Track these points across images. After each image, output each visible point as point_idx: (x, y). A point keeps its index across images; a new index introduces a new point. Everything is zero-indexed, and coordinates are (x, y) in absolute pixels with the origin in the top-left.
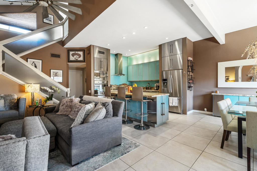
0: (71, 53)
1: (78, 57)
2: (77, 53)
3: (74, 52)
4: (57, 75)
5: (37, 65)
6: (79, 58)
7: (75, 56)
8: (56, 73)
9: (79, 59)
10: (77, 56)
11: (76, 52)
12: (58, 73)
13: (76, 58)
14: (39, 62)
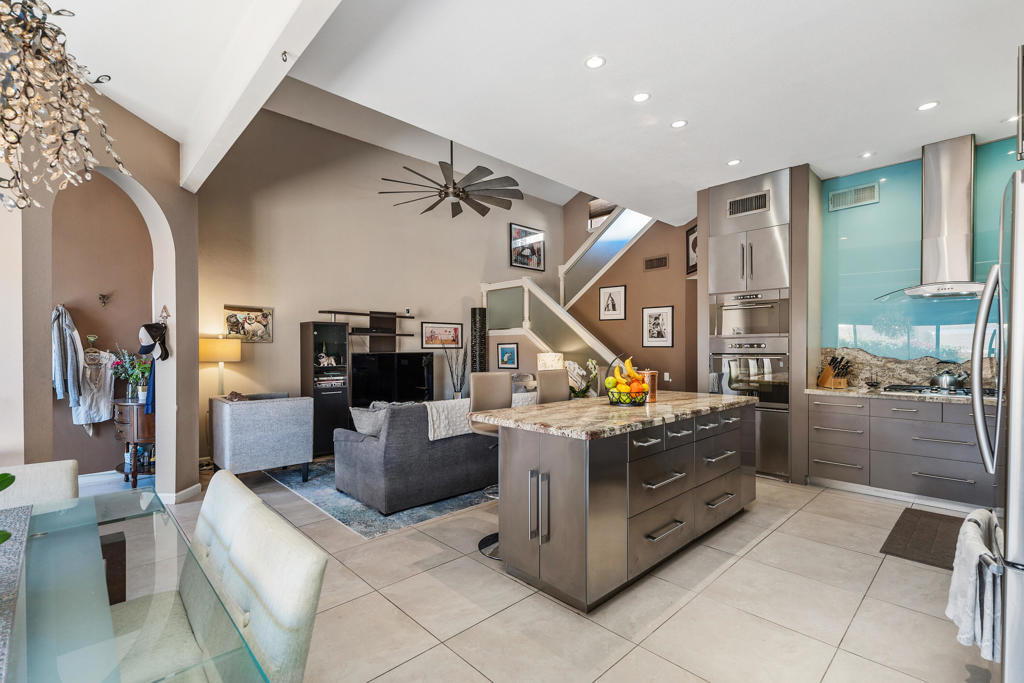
0: (691, 238)
4: (659, 323)
5: (615, 302)
8: (656, 318)
12: (660, 318)
14: (618, 293)
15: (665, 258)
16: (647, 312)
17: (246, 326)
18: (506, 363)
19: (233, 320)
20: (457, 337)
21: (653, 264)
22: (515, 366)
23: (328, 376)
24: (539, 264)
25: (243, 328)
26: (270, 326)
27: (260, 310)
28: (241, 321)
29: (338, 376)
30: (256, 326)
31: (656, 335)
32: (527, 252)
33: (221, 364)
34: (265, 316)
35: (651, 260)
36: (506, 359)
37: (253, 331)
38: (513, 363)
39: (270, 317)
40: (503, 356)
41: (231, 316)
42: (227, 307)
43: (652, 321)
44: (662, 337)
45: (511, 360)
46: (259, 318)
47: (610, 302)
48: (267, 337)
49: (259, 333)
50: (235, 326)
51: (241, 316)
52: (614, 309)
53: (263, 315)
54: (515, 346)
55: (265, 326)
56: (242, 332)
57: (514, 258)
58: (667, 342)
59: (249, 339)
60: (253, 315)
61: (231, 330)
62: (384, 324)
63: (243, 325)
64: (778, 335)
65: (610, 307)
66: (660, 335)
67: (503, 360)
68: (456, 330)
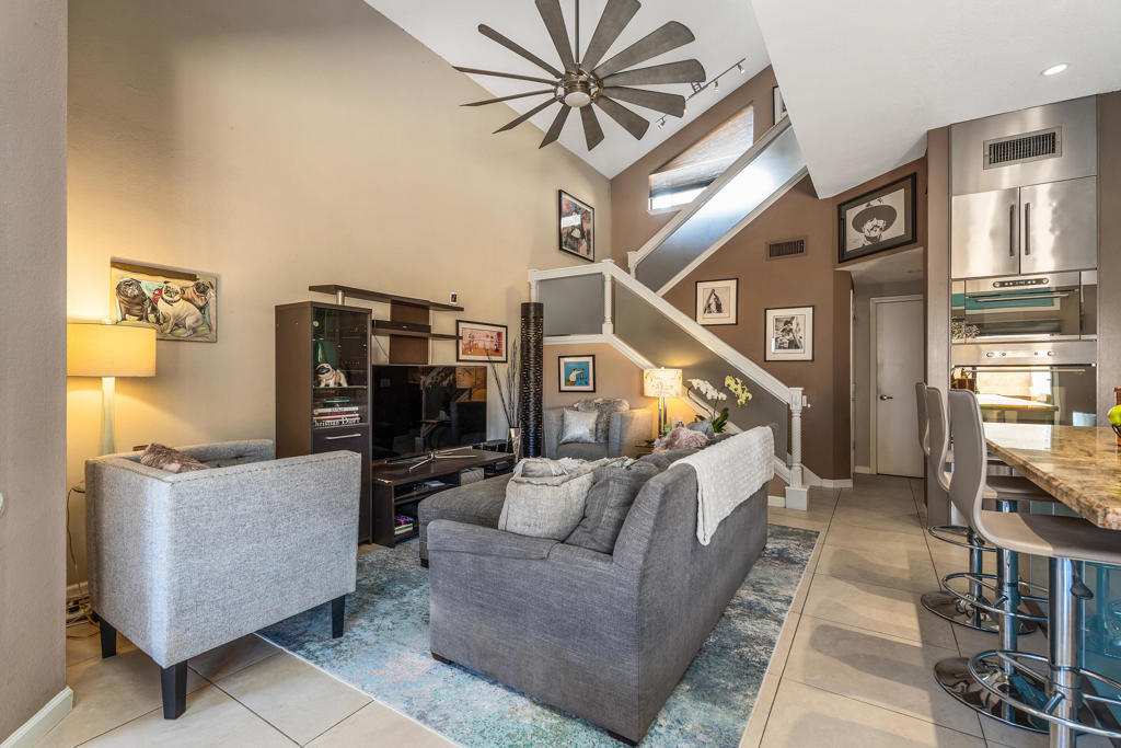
0: (851, 214)
1: (881, 223)
2: (879, 204)
3: (863, 207)
4: (791, 330)
5: (722, 300)
6: (886, 228)
7: (868, 225)
8: (787, 323)
9: (886, 236)
10: (875, 221)
11: (875, 203)
12: (794, 322)
13: (873, 234)
14: (727, 290)
15: (802, 242)
16: (772, 314)
17: (162, 305)
18: (573, 384)
19: (132, 291)
20: (500, 344)
21: (781, 249)
22: (590, 388)
23: (332, 405)
24: (588, 251)
25: (154, 309)
26: (212, 309)
27: (191, 277)
28: (149, 294)
29: (348, 405)
30: (181, 307)
31: (786, 345)
32: (577, 233)
33: (109, 383)
34: (202, 289)
35: (779, 245)
36: (573, 377)
37: (177, 317)
38: (587, 384)
39: (211, 292)
40: (568, 374)
41: (129, 284)
43: (781, 326)
44: (797, 347)
45: (582, 379)
46: (190, 293)
47: (712, 301)
48: (204, 332)
49: (189, 321)
50: (136, 305)
51: (149, 284)
52: (719, 308)
53: (198, 287)
54: (590, 359)
55: (201, 309)
56: (151, 317)
57: (564, 239)
58: (805, 353)
59: (170, 333)
60: (175, 284)
61: (128, 311)
62: (411, 317)
63: (154, 302)
64: (1077, 337)
65: (713, 307)
66: (793, 345)
67: (568, 382)
68: (499, 334)
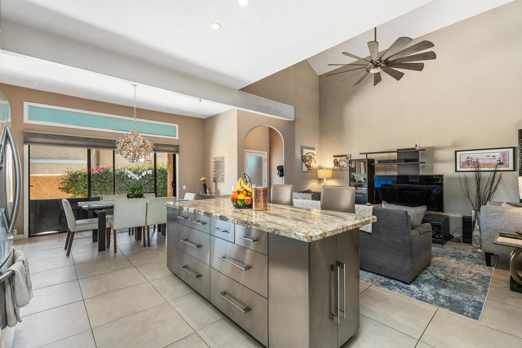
17: (340, 163)
19: (336, 161)
27: (345, 156)
28: (338, 161)
30: (344, 163)
33: (325, 179)
42: (334, 156)
46: (345, 160)
48: (348, 168)
49: (345, 166)
51: (338, 159)
56: (339, 166)
59: (341, 169)
60: (343, 158)
61: (335, 165)
62: (410, 156)
63: (339, 163)
